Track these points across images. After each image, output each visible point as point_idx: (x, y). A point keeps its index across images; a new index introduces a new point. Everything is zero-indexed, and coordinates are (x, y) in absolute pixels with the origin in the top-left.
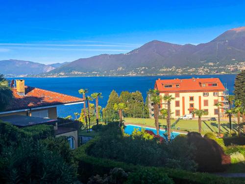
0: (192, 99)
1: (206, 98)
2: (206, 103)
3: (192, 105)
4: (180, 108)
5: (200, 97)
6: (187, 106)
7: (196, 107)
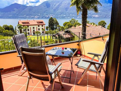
0: (34, 28)
1: (39, 28)
2: (39, 29)
3: (34, 30)
4: (29, 32)
5: (37, 27)
6: (32, 31)
7: (36, 31)
